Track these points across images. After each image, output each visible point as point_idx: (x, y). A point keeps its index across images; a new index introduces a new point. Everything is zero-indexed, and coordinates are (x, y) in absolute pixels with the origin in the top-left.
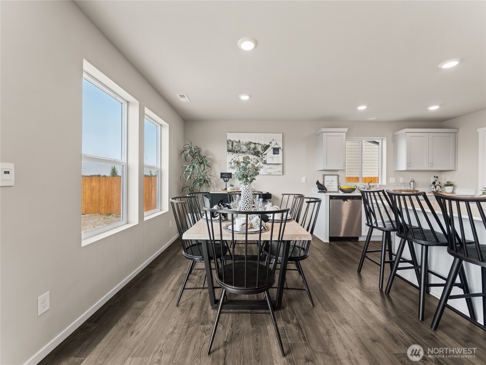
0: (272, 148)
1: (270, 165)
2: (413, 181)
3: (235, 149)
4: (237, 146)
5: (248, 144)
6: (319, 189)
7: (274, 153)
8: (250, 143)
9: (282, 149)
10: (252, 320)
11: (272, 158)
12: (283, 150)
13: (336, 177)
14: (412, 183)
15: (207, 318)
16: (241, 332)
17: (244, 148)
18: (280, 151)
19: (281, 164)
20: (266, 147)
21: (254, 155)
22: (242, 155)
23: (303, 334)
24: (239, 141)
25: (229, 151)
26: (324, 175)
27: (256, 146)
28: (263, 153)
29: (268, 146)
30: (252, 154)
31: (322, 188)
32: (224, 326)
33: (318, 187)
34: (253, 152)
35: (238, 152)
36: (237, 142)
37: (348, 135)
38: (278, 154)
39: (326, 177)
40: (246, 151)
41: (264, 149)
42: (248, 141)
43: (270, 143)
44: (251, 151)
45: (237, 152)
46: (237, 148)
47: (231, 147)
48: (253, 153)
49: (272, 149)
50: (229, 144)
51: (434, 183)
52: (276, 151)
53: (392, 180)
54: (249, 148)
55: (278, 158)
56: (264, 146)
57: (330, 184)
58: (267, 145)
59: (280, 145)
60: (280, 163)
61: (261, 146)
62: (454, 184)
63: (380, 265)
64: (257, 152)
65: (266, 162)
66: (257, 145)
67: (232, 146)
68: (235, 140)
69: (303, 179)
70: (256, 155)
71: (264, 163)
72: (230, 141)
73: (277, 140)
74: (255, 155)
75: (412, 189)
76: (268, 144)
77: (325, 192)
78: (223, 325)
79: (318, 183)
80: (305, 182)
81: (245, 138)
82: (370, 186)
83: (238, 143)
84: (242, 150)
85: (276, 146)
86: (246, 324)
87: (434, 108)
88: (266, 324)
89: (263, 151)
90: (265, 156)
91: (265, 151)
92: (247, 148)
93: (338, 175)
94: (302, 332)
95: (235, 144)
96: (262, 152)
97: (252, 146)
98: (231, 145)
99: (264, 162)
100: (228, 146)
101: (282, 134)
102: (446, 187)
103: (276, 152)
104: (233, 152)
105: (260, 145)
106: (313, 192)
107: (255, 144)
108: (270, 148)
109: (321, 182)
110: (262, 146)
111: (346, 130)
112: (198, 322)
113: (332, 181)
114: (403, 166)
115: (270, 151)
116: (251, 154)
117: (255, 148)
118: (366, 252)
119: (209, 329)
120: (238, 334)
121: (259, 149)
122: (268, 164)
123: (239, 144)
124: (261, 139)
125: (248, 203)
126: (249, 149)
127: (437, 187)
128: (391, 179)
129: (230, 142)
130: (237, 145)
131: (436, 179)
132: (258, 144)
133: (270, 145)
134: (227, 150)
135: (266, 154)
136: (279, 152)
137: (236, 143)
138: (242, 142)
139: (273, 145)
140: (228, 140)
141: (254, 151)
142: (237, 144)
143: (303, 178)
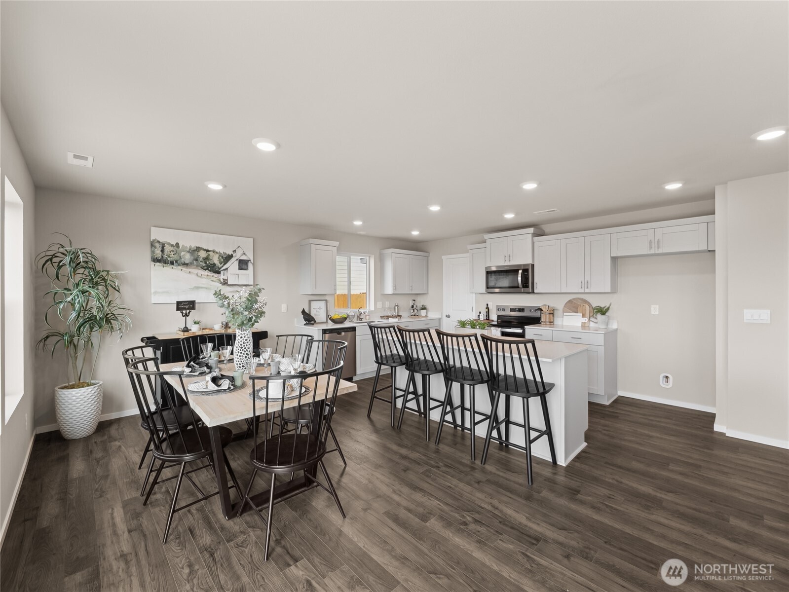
0: (237, 260)
1: (234, 286)
2: (397, 305)
3: (169, 257)
4: (172, 253)
5: (194, 250)
6: (305, 321)
7: (240, 269)
8: (198, 249)
9: (253, 262)
10: (291, 507)
11: (237, 276)
12: (254, 264)
13: (323, 304)
14: (396, 308)
15: (230, 532)
16: (287, 523)
17: (187, 258)
18: (250, 266)
19: (252, 285)
20: (228, 258)
21: (205, 270)
22: (183, 269)
23: (351, 493)
24: (177, 244)
25: (155, 260)
26: (310, 301)
27: (209, 255)
28: (222, 267)
29: (230, 257)
30: (201, 268)
31: (309, 319)
32: (261, 529)
33: (304, 318)
34: (204, 265)
35: (175, 264)
36: (172, 246)
37: (338, 249)
38: (247, 269)
39: (312, 303)
40: (191, 263)
41: (224, 260)
42: (194, 245)
43: (233, 251)
44: (201, 263)
45: (172, 263)
46: (173, 256)
47: (161, 253)
48: (204, 267)
49: (238, 262)
50: (155, 247)
51: (413, 307)
52: (243, 264)
53: (379, 305)
54: (196, 258)
55: (246, 277)
56: (224, 257)
57: (317, 313)
58: (229, 255)
59: (250, 256)
60: (250, 284)
61: (217, 256)
62: (427, 307)
63: (391, 403)
64: (211, 264)
65: (227, 281)
66: (211, 253)
67: (163, 251)
68: (168, 241)
69: (284, 308)
70: (209, 270)
71: (224, 284)
72: (159, 242)
73: (244, 248)
74: (207, 269)
75: (396, 314)
76: (230, 253)
77: (313, 324)
78: (259, 528)
79: (303, 312)
80: (286, 311)
81: (188, 240)
82: (361, 313)
83: (175, 248)
84: (183, 260)
85: (244, 258)
86: (287, 514)
87: (415, 233)
88: (309, 502)
89: (222, 264)
90: (225, 272)
91: (224, 264)
92: (192, 258)
93: (326, 301)
94: (348, 491)
95: (167, 249)
96: (220, 266)
97: (203, 254)
98: (160, 249)
99: (224, 281)
100: (153, 252)
101: (252, 239)
102: (422, 311)
103: (243, 267)
104: (165, 264)
105: (217, 253)
106: (296, 325)
107: (207, 251)
108: (233, 260)
109: (307, 311)
110: (221, 255)
111: (337, 244)
112: (220, 543)
113: (320, 308)
114: (389, 290)
115: (233, 265)
116: (199, 268)
117: (206, 259)
118: (376, 392)
119: (244, 540)
120: (285, 526)
121: (215, 260)
122: (230, 285)
123: (177, 249)
124: (218, 244)
125: (249, 356)
126: (196, 260)
127: (415, 310)
128: (378, 303)
129: (157, 245)
130: (173, 251)
131: (414, 302)
132: (214, 251)
133: (234, 255)
134: (149, 258)
135: (227, 269)
136: (247, 266)
137: (170, 247)
138: (183, 245)
139: (238, 255)
140: (154, 240)
141: (206, 263)
142: (172, 249)
143: (283, 305)
